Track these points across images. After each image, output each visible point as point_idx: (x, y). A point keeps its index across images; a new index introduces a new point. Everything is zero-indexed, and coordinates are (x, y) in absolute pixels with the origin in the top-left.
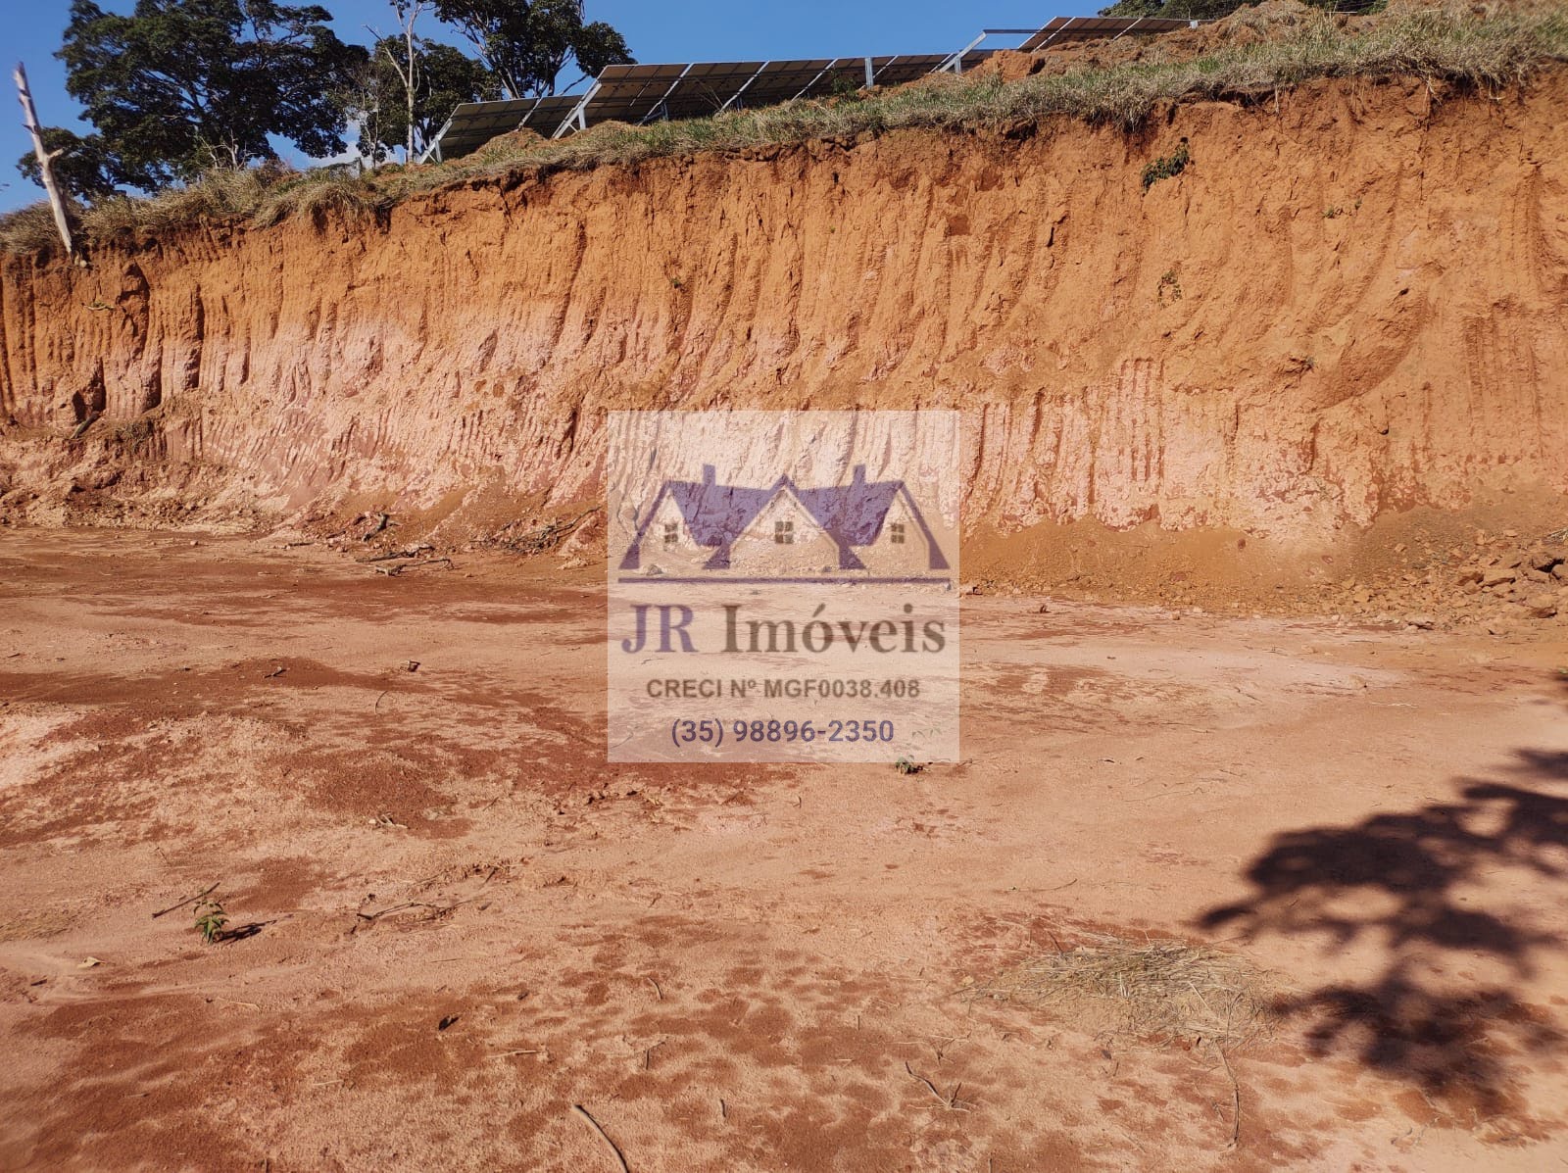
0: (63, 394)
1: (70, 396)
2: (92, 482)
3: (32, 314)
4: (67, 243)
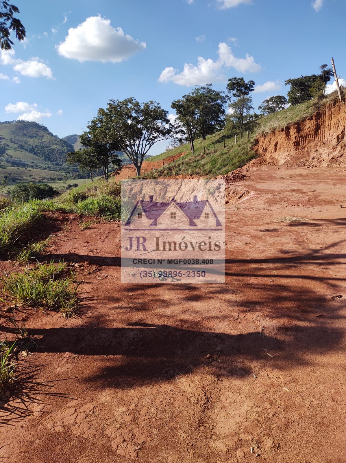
0: (335, 136)
1: (336, 136)
2: (337, 157)
3: (331, 117)
4: (340, 99)
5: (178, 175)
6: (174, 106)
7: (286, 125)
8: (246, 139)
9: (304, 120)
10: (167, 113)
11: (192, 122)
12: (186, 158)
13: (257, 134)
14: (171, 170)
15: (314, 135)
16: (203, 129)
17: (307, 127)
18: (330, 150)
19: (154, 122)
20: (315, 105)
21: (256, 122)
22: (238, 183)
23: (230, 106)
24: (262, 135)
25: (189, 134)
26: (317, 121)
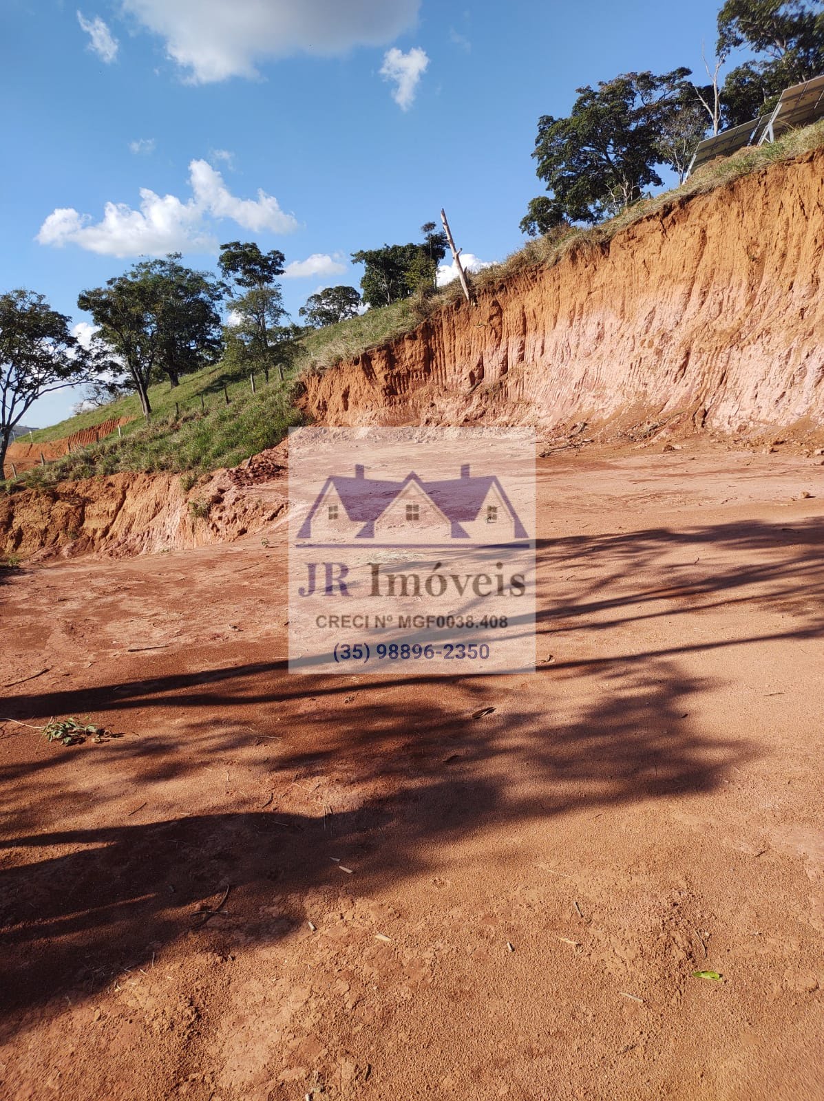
0: (466, 373)
1: (468, 374)
2: (474, 416)
3: (454, 334)
4: (467, 295)
5: (112, 473)
6: (85, 302)
7: (363, 351)
8: (276, 383)
9: (399, 340)
10: (68, 320)
11: (139, 343)
12: (129, 432)
13: (300, 371)
14: (92, 462)
15: (424, 371)
16: (169, 358)
17: (408, 355)
18: (459, 403)
19: (32, 343)
20: (418, 308)
21: (296, 343)
22: (265, 484)
23: (231, 307)
24: (311, 373)
25: (134, 373)
26: (426, 343)
